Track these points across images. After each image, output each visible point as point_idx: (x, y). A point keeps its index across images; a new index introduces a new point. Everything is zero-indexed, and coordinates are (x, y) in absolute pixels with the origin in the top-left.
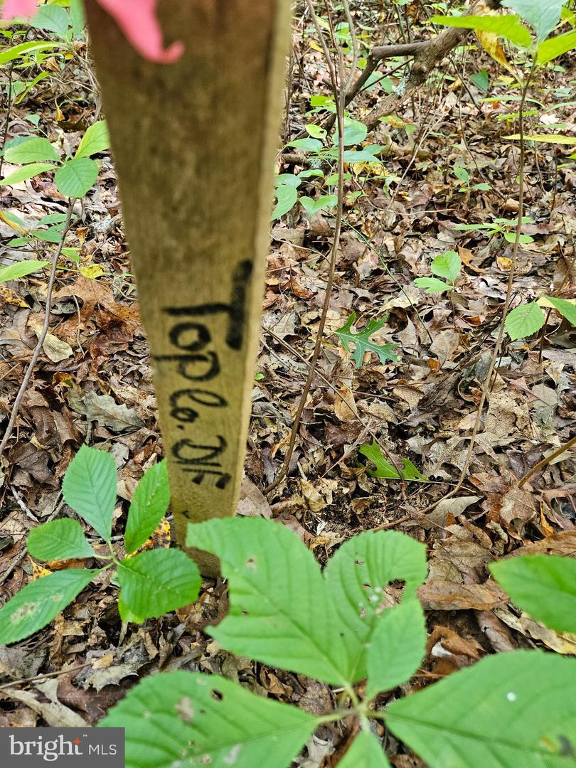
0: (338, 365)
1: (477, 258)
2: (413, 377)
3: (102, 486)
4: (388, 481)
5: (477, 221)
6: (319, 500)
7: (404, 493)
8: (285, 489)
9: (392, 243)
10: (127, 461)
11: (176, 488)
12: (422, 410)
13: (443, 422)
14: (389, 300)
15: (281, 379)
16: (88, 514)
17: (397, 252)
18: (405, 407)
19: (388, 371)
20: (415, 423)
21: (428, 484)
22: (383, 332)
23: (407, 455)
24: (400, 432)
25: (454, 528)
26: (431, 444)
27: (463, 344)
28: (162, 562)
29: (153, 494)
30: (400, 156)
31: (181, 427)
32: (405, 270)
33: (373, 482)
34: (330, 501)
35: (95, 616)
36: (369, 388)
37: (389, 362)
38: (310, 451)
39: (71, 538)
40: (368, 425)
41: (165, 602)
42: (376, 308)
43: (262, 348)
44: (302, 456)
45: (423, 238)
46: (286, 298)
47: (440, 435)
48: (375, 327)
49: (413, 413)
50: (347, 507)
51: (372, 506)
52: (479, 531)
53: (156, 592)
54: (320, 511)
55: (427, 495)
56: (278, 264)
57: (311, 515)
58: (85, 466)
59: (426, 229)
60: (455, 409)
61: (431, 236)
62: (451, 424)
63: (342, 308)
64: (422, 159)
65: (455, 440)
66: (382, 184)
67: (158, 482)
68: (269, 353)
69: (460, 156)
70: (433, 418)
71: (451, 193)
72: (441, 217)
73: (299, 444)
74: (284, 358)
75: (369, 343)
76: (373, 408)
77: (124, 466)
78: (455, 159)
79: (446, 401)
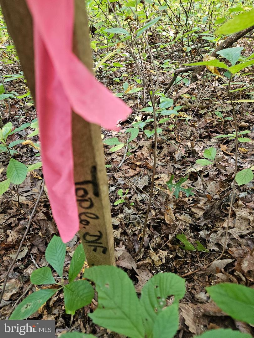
0: (167, 198)
1: (229, 149)
2: (200, 203)
3: (60, 253)
4: (191, 252)
5: (228, 133)
6: (159, 261)
7: (198, 257)
8: (143, 255)
9: (190, 144)
10: (77, 242)
11: (87, 253)
12: (205, 218)
13: (216, 224)
14: (189, 168)
15: (142, 205)
16: (54, 265)
17: (192, 147)
18: (197, 217)
19: (189, 200)
20: (202, 224)
21: (208, 253)
22: (187, 183)
23: (200, 240)
24: (195, 228)
25: (219, 275)
26: (210, 234)
27: (222, 187)
28: (80, 286)
29: (80, 256)
30: (193, 108)
31: (84, 227)
32: (196, 155)
33: (184, 252)
34: (164, 261)
35: (60, 313)
36: (181, 208)
37: (190, 196)
38: (154, 237)
39: (47, 275)
40: (179, 225)
41: (79, 304)
42: (184, 172)
43: (134, 191)
44: (150, 240)
45: (204, 141)
46: (144, 170)
47: (214, 230)
48: (183, 181)
49: (201, 220)
50: (172, 264)
51: (184, 264)
52: (231, 276)
53: (77, 299)
54: (159, 266)
55: (208, 258)
56: (141, 156)
57: (155, 268)
58: (54, 244)
59: (205, 137)
60: (221, 217)
61: (208, 140)
62: (219, 224)
63: (168, 173)
64: (203, 109)
65: (221, 231)
66: (185, 121)
67: (82, 251)
68: (137, 194)
69: (219, 106)
70: (211, 222)
71: (215, 122)
72: (212, 132)
73: (150, 234)
74: (144, 195)
75: (181, 188)
76: (182, 217)
77: (75, 245)
78: (217, 107)
79: (216, 214)
